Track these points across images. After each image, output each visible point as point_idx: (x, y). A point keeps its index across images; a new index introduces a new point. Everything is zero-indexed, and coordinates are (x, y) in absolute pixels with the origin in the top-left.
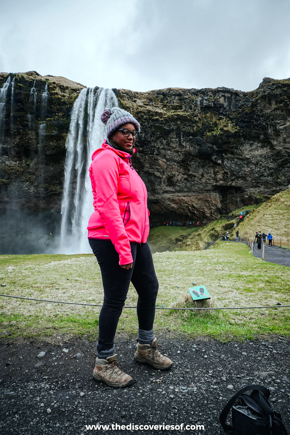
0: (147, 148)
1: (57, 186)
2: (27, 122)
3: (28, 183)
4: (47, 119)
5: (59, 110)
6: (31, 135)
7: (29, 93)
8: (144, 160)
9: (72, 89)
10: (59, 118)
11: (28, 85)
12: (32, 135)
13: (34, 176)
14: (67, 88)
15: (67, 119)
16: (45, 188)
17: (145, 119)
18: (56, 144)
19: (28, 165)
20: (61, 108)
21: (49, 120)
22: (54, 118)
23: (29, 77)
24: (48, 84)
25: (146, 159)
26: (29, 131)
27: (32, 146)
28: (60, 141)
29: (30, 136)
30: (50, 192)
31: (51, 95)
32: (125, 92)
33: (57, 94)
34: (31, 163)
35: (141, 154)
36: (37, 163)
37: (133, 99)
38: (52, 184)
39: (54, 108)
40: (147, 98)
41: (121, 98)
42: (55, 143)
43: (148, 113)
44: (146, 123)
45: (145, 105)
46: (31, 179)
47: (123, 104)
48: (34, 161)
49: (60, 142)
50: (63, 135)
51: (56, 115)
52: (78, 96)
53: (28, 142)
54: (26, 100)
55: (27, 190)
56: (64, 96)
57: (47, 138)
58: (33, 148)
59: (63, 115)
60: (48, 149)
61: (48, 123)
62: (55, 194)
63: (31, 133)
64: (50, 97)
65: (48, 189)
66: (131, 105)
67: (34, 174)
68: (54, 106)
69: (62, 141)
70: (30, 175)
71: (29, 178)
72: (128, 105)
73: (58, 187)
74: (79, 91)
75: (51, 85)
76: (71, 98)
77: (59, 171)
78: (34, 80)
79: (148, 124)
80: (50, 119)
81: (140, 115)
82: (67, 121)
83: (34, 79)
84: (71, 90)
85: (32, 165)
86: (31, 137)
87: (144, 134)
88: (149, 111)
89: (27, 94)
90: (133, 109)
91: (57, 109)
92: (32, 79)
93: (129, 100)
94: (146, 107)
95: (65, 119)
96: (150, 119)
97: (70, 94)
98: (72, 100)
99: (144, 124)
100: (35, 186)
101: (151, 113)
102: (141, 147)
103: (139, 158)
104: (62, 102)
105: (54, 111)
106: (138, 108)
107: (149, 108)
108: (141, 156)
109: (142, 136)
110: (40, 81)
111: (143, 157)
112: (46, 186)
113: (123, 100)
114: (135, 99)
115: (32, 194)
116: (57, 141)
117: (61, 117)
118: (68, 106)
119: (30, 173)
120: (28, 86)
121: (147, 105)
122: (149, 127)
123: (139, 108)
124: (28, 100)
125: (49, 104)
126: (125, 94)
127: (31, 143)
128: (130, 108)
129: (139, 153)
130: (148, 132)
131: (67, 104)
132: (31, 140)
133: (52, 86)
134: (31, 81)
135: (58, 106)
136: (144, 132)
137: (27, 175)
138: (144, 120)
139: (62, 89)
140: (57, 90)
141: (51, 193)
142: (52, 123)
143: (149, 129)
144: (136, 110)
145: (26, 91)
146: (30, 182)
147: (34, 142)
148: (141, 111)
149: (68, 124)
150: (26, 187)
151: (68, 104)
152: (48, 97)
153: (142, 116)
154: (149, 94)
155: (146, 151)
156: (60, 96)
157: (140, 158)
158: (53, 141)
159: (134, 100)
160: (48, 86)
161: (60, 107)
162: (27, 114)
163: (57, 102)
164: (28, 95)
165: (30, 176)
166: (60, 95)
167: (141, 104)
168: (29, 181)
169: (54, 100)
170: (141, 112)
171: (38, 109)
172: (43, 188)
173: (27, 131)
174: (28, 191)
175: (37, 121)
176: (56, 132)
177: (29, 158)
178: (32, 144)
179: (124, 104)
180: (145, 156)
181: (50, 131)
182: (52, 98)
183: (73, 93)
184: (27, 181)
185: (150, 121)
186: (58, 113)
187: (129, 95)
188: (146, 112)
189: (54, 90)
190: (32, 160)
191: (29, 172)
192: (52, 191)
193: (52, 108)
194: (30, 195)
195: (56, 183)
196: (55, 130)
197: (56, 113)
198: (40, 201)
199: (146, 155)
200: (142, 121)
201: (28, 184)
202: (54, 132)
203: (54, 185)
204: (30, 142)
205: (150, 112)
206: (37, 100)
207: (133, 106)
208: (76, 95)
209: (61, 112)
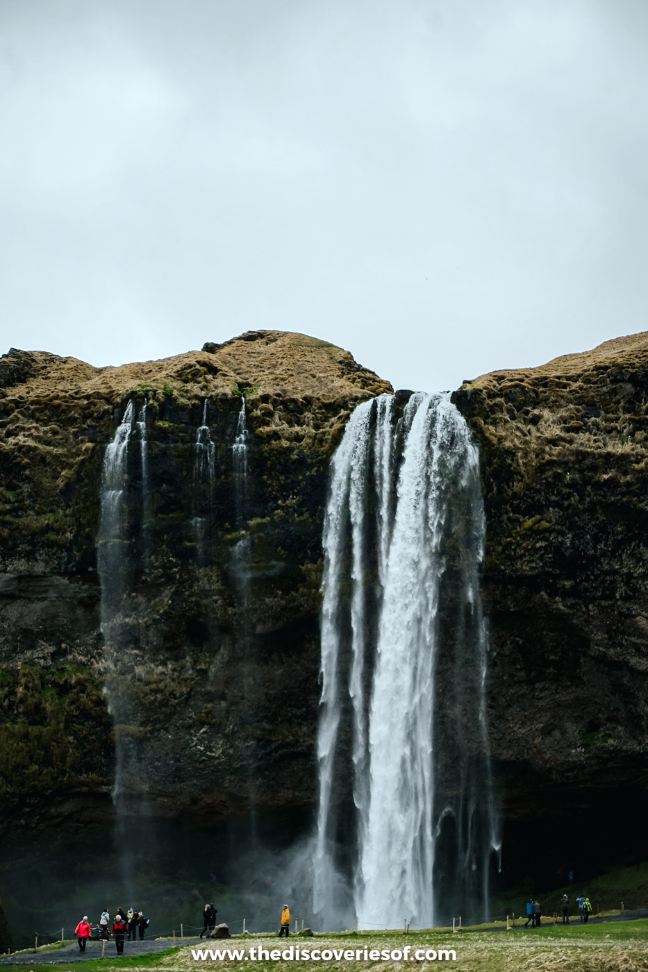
0: (587, 579)
1: (300, 724)
2: (190, 540)
3: (203, 730)
4: (252, 523)
5: (285, 490)
6: (207, 580)
7: (192, 449)
8: (586, 621)
9: (326, 406)
10: (286, 514)
11: (186, 418)
12: (209, 580)
13: (224, 704)
14: (308, 401)
15: (313, 515)
16: (259, 740)
17: (568, 486)
18: (283, 602)
19: (203, 673)
20: (293, 482)
21: (258, 525)
22: (272, 518)
23: (187, 391)
24: (246, 407)
25: (589, 615)
26: (200, 567)
27: (212, 615)
28: (297, 591)
29: (203, 584)
30: (276, 750)
31: (257, 444)
32: (501, 390)
33: (276, 436)
34: (210, 663)
35: (570, 602)
36: (228, 661)
37: (527, 412)
38: (282, 722)
39: (271, 485)
40: (579, 401)
41: (486, 418)
42: (282, 598)
43: (579, 461)
44: (575, 498)
45: (568, 430)
46: (214, 717)
47: (490, 441)
48: (219, 657)
49: (294, 593)
50: (303, 568)
51: (278, 507)
52: (342, 431)
53: (197, 604)
54: (185, 473)
55: (203, 753)
56: (298, 438)
57: (256, 588)
58: (216, 618)
59: (301, 505)
60: (259, 620)
61: (256, 535)
62: (296, 756)
63: (206, 575)
64: (256, 449)
65: (269, 742)
66: (517, 442)
67: (223, 697)
68: (270, 477)
69: (301, 590)
70: (211, 701)
71: (209, 713)
72: (508, 444)
73: (305, 729)
74: (346, 408)
75: (257, 407)
76: (321, 441)
77: (301, 678)
78: (202, 399)
79: (582, 500)
80: (259, 520)
81: (550, 473)
82: (314, 521)
83: (203, 393)
84: (320, 408)
85: (213, 669)
86: (207, 587)
87: (570, 535)
88: (581, 455)
89: (185, 450)
90: (526, 454)
91: (280, 485)
92: (196, 397)
93: (513, 418)
94: (571, 442)
95: (306, 515)
96: (587, 481)
97: (317, 427)
98: (326, 447)
99: (566, 503)
100: (226, 736)
101: (588, 462)
102: (567, 579)
103: (564, 614)
104: (294, 462)
105: (270, 493)
106: (543, 451)
107: (583, 440)
108: (572, 607)
109: (562, 543)
110: (221, 400)
111: (580, 610)
112: (264, 730)
113: (494, 423)
114: (536, 412)
115: (220, 764)
116: (286, 592)
117: (295, 511)
118: (314, 472)
119: (210, 697)
120: (186, 424)
121: (577, 430)
122: (585, 511)
123: (547, 449)
124: (189, 470)
125: (253, 471)
126: (500, 396)
127: (207, 606)
128: (514, 455)
129: (564, 600)
130: (583, 528)
131: (310, 467)
132: (207, 597)
133: (259, 413)
134: (194, 405)
135: (282, 478)
136: (570, 529)
137: (200, 703)
138: (565, 490)
139: (290, 411)
140: (277, 424)
141: (280, 752)
142: (268, 534)
143: (586, 516)
144: (537, 456)
145: (183, 441)
146: (212, 726)
147: (216, 601)
148: (554, 462)
149: (317, 532)
150: (201, 741)
151: (312, 466)
152: (249, 452)
153: (558, 477)
154: (587, 381)
155: (586, 590)
156: (285, 443)
157: (568, 615)
158: (273, 593)
159: (530, 416)
160: (248, 412)
161: (287, 478)
162: (190, 517)
163: (280, 463)
164: (191, 455)
165: (209, 706)
166: (287, 439)
167: (556, 431)
168: (208, 724)
169: (268, 459)
170: (551, 463)
171: (225, 493)
172: (254, 738)
173: (194, 571)
174: (207, 756)
175: (220, 533)
176: (282, 564)
177: (205, 647)
178: (209, 609)
179: (495, 441)
180: (587, 607)
181: (262, 564)
182: (261, 453)
183: (326, 419)
184: (202, 724)
185: (589, 488)
186: (285, 498)
187: (512, 400)
188: (572, 458)
189: (268, 424)
190: (214, 653)
191: (208, 693)
192: (285, 745)
193: (263, 484)
194: (215, 766)
195: (296, 717)
196: (277, 560)
197: (276, 499)
198: (245, 781)
199: (588, 601)
200: (559, 493)
201: (204, 733)
202: (273, 567)
203: (290, 722)
204: (205, 602)
205: (584, 459)
206: (217, 468)
207: (526, 442)
208: (337, 426)
209: (294, 494)
